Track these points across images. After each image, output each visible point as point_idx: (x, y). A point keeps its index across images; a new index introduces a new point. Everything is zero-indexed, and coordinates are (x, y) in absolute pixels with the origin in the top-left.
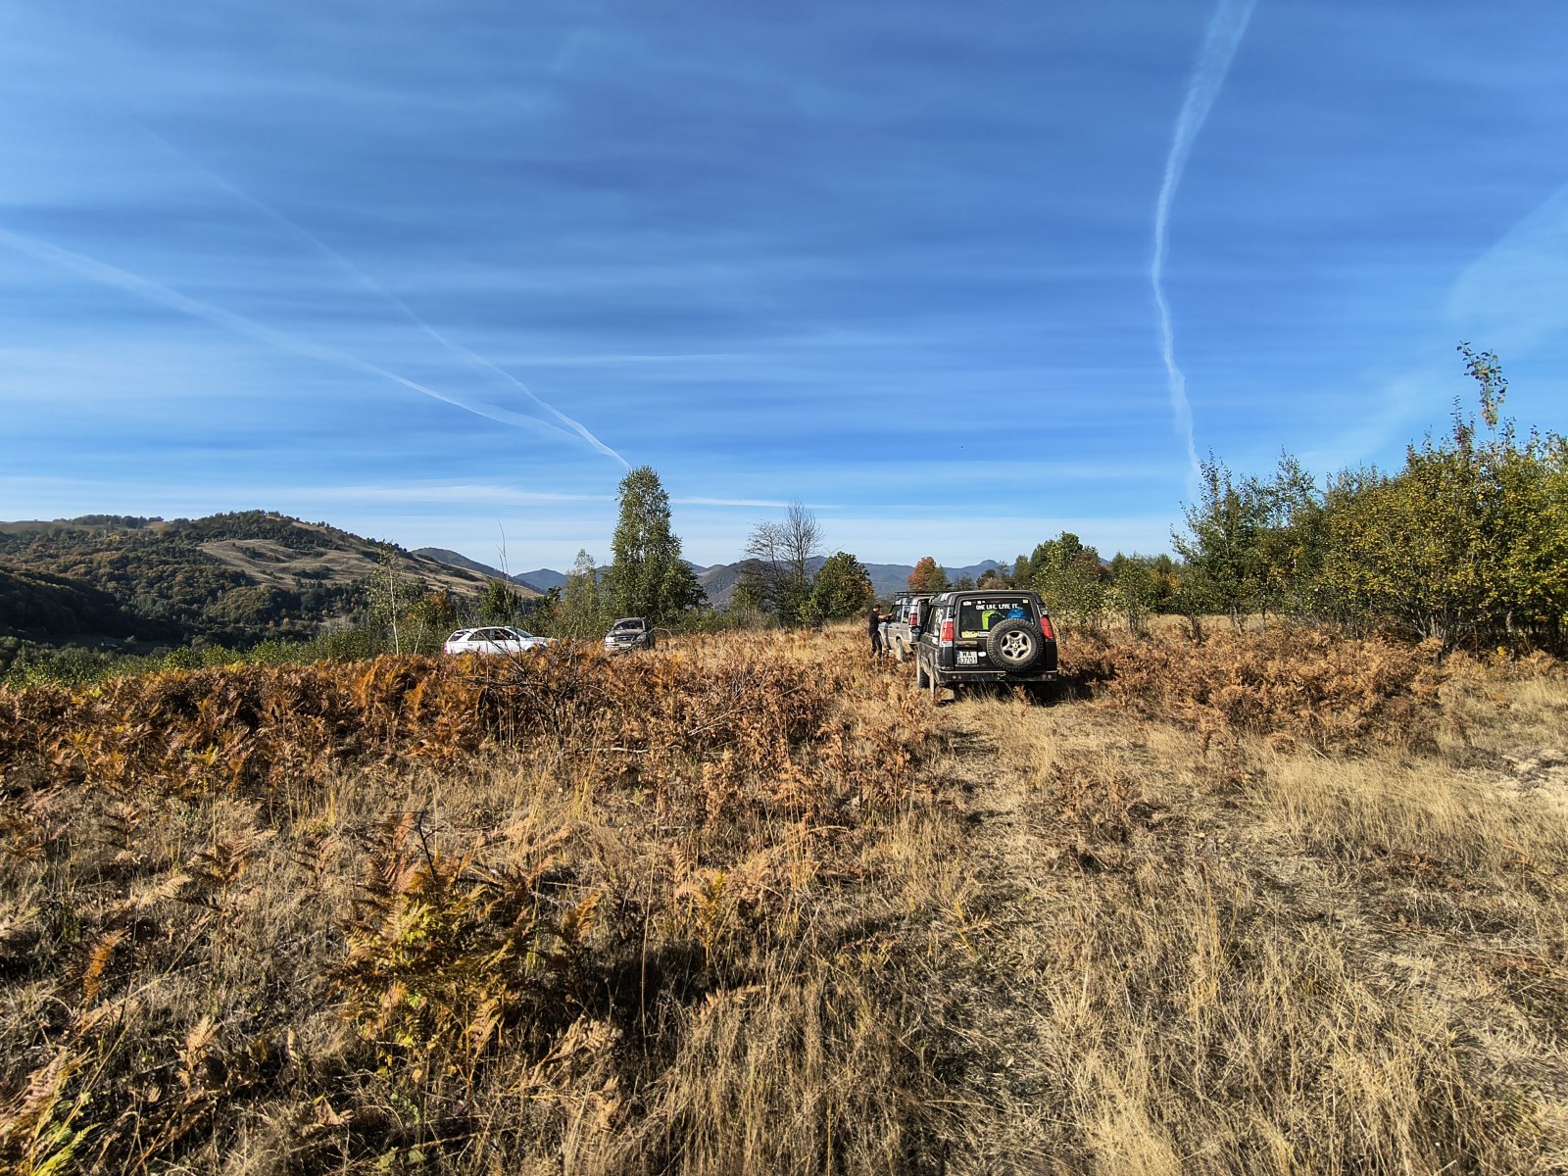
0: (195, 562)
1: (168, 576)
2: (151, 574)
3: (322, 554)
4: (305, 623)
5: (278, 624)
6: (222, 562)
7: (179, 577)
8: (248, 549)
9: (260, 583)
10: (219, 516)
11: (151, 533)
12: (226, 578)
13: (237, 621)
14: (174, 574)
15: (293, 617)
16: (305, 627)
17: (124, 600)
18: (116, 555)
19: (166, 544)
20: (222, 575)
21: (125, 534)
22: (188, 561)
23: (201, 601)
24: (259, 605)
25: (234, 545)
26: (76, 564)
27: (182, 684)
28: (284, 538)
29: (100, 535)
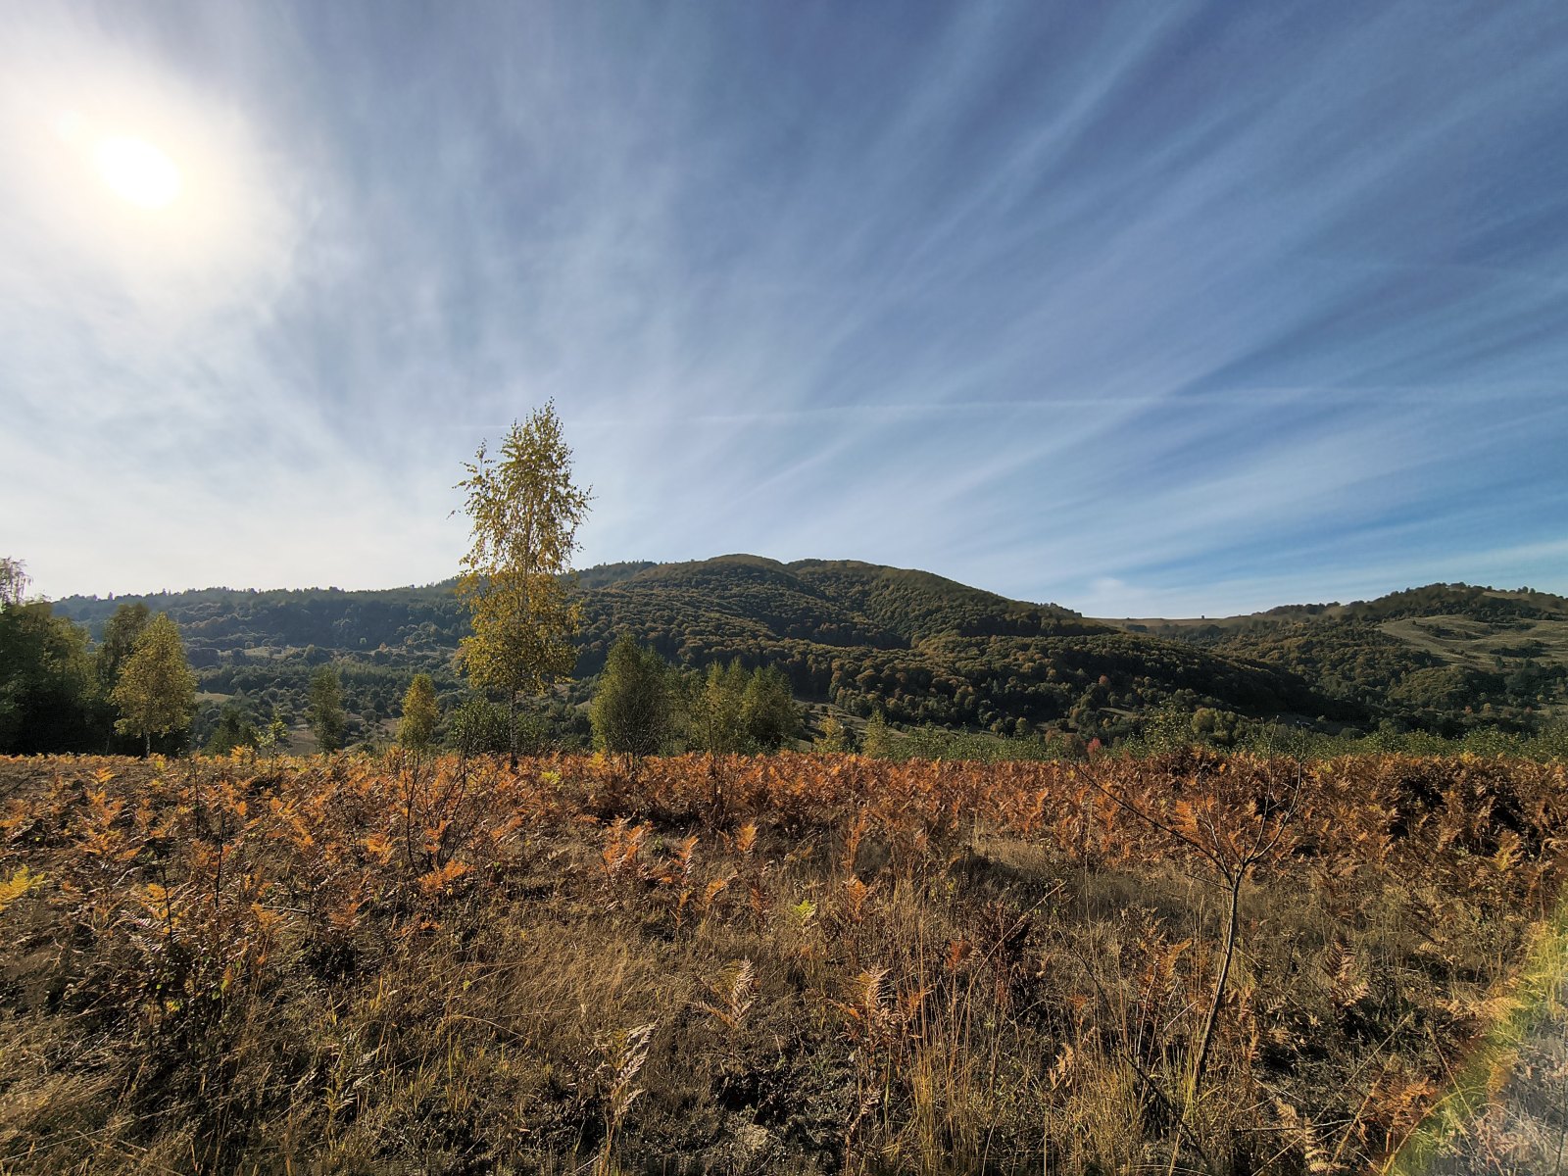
0: (1374, 644)
1: (1350, 658)
2: (1334, 656)
4: (1514, 710)
5: (1476, 710)
6: (1402, 642)
7: (1361, 659)
8: (1431, 626)
9: (1449, 663)
10: (1395, 594)
11: (1330, 618)
12: (1410, 659)
13: (1426, 705)
14: (1354, 656)
15: (1495, 703)
16: (1515, 716)
17: (1312, 683)
18: (1302, 640)
19: (1345, 628)
20: (1405, 656)
21: (1308, 620)
22: (1368, 644)
23: (1384, 683)
24: (1450, 688)
25: (1414, 623)
28: (1474, 611)
29: (1287, 623)
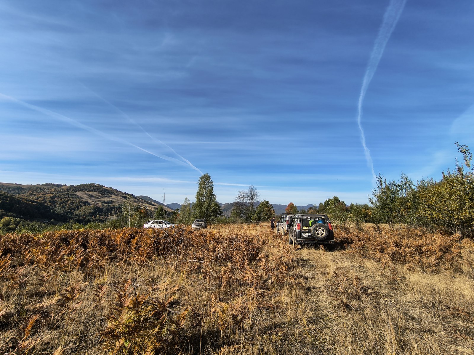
0: (74, 198)
1: (66, 202)
2: (61, 201)
3: (110, 197)
4: (103, 217)
5: (95, 217)
6: (81, 198)
7: (69, 202)
8: (89, 194)
9: (91, 205)
10: (83, 185)
11: (63, 189)
12: (82, 203)
13: (83, 216)
14: (67, 201)
15: (100, 215)
16: (103, 218)
17: (52, 208)
18: (52, 195)
19: (67, 192)
20: (81, 202)
21: (56, 189)
22: (72, 198)
23: (74, 209)
24: (90, 211)
25: (86, 193)
26: (40, 197)
27: (66, 234)
28: (100, 191)
29: (49, 189)
